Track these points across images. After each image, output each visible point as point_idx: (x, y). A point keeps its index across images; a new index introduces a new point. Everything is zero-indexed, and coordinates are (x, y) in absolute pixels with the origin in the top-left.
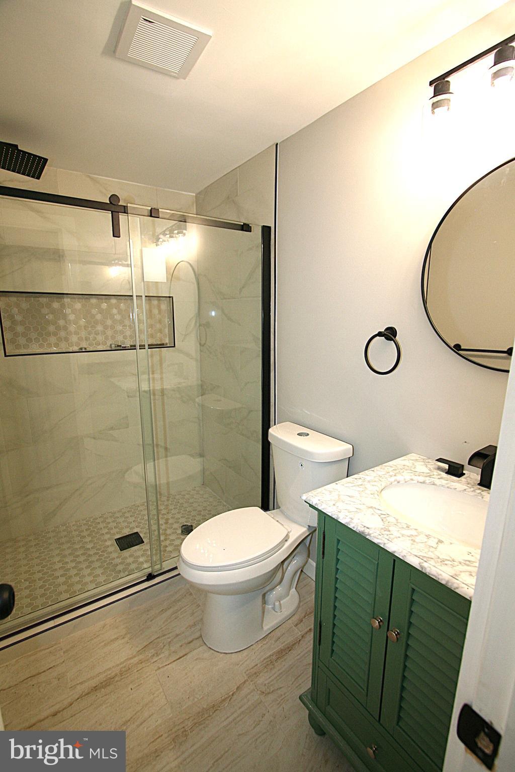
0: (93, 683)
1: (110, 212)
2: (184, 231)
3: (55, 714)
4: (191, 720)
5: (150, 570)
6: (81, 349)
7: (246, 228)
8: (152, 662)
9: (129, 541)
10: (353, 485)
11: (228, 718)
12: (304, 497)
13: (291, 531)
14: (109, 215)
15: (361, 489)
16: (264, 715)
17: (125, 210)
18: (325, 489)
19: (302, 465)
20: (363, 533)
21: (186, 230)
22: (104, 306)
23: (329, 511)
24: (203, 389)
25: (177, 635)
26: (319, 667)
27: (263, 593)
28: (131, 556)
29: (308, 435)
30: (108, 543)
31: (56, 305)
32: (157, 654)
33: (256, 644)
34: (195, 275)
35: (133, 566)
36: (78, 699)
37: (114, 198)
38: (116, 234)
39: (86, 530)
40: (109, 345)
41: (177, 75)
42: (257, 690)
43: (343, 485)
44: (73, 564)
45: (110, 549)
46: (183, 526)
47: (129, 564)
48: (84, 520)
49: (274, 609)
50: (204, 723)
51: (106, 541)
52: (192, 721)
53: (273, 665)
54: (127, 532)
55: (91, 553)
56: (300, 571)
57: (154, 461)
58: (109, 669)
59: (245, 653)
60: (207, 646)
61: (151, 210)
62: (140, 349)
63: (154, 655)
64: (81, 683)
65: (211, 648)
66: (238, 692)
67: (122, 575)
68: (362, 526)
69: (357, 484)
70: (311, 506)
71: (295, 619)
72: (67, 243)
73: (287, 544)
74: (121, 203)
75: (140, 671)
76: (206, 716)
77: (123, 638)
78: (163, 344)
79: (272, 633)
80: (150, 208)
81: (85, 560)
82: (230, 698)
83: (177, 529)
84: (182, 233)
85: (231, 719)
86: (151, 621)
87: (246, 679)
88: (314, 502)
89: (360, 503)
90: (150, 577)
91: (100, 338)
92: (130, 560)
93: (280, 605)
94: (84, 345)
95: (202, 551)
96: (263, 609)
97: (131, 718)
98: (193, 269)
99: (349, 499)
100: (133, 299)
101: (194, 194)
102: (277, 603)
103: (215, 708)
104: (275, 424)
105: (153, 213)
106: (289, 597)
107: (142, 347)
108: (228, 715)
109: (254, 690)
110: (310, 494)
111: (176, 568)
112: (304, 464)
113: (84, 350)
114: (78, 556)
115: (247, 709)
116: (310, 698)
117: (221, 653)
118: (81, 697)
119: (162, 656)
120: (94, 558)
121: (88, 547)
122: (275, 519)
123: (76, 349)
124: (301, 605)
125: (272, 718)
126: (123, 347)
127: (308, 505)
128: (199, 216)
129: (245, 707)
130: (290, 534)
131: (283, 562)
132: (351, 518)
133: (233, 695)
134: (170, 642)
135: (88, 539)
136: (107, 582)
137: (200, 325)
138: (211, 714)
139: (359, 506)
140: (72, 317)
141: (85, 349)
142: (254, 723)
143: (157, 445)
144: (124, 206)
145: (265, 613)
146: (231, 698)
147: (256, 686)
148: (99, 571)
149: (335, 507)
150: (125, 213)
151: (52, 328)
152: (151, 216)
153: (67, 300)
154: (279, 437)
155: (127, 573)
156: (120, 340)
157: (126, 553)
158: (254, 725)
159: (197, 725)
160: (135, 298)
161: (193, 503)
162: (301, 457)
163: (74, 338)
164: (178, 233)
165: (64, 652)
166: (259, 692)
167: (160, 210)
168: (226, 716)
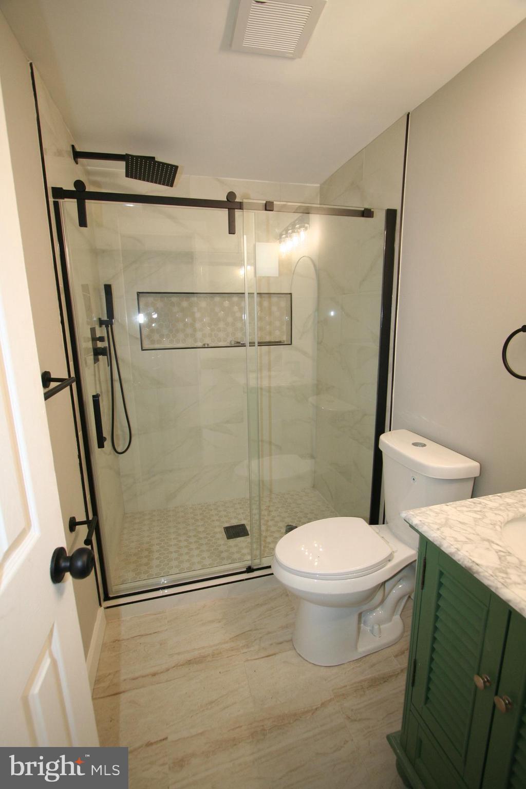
0: (188, 656)
1: (227, 210)
2: (306, 225)
3: (154, 675)
4: (271, 720)
5: (248, 563)
6: (204, 345)
7: (367, 213)
8: (242, 652)
9: (237, 531)
10: (469, 509)
11: (308, 731)
12: (404, 515)
13: (396, 551)
14: (225, 212)
15: (478, 516)
16: (347, 742)
17: (240, 206)
18: (430, 509)
19: (414, 479)
20: (470, 569)
21: (308, 224)
22: (226, 303)
23: (433, 535)
24: (319, 388)
25: (269, 633)
26: (410, 710)
27: (360, 611)
28: (236, 546)
29: (424, 445)
30: (218, 530)
31: (185, 304)
32: (247, 646)
33: (348, 664)
34: (316, 270)
35: (236, 556)
36: (174, 667)
37: (231, 195)
38: (232, 230)
39: (200, 514)
40: (229, 342)
41: (292, 55)
42: (343, 713)
43: (456, 508)
44: (185, 544)
45: (218, 536)
46: (288, 525)
47: (233, 553)
48: (200, 505)
49: (372, 631)
50: (284, 728)
51: (215, 527)
52: (272, 722)
53: (364, 691)
54: (234, 522)
55: (202, 536)
56: (406, 598)
57: (259, 458)
58: (203, 648)
59: (335, 670)
60: (297, 652)
61: (266, 204)
62: (250, 346)
63: (244, 646)
64: (179, 654)
65: (300, 655)
66: (323, 708)
67: (225, 562)
68: (470, 561)
69: (475, 509)
70: (411, 526)
71: (396, 648)
72: (199, 246)
73: (390, 565)
74: (237, 200)
75: (230, 658)
76: (286, 722)
77: (220, 622)
78: (280, 342)
79: (367, 658)
80: (265, 202)
81: (196, 542)
82: (313, 712)
83: (281, 528)
84: (304, 227)
85: (310, 734)
86: (246, 612)
87: (332, 697)
88: (415, 521)
89: (474, 532)
90: (250, 570)
91: (222, 335)
92: (234, 550)
93: (380, 630)
94: (208, 341)
95: (307, 553)
96: (359, 628)
97: (216, 700)
98: (315, 266)
99: (460, 525)
100: (253, 297)
101: (319, 185)
102: (376, 627)
103: (296, 717)
104: (390, 430)
105: (268, 207)
106: (390, 624)
107: (252, 344)
108: (309, 729)
110: (411, 512)
111: (270, 567)
112: (416, 477)
113: (206, 346)
114: (201, 538)
115: (329, 730)
116: (399, 742)
117: (310, 663)
118: (177, 666)
119: (252, 649)
120: (203, 541)
121: (200, 530)
122: (379, 535)
123: (200, 344)
124: (405, 635)
125: (355, 749)
126: (241, 344)
127: (408, 525)
128: (324, 206)
129: (328, 727)
130: (395, 554)
131: (384, 583)
132: (458, 549)
133: (316, 709)
134: (261, 637)
135: (200, 523)
136: (211, 566)
137: (318, 322)
138: (292, 722)
139: (471, 537)
140: (198, 315)
141: (208, 345)
142: (335, 746)
143: (262, 441)
144: (241, 202)
145: (361, 634)
147: (342, 708)
148: (206, 555)
149: (439, 532)
150: (240, 209)
151: (180, 326)
152: (266, 210)
153: (194, 299)
154: (391, 445)
155: (230, 561)
156: (239, 336)
157: (232, 542)
158: (334, 749)
159: (276, 728)
160: (247, 295)
161: (300, 504)
162: (413, 470)
163: (199, 335)
164: (300, 227)
165: (168, 622)
166: (344, 716)
167: (275, 203)
168: (306, 729)
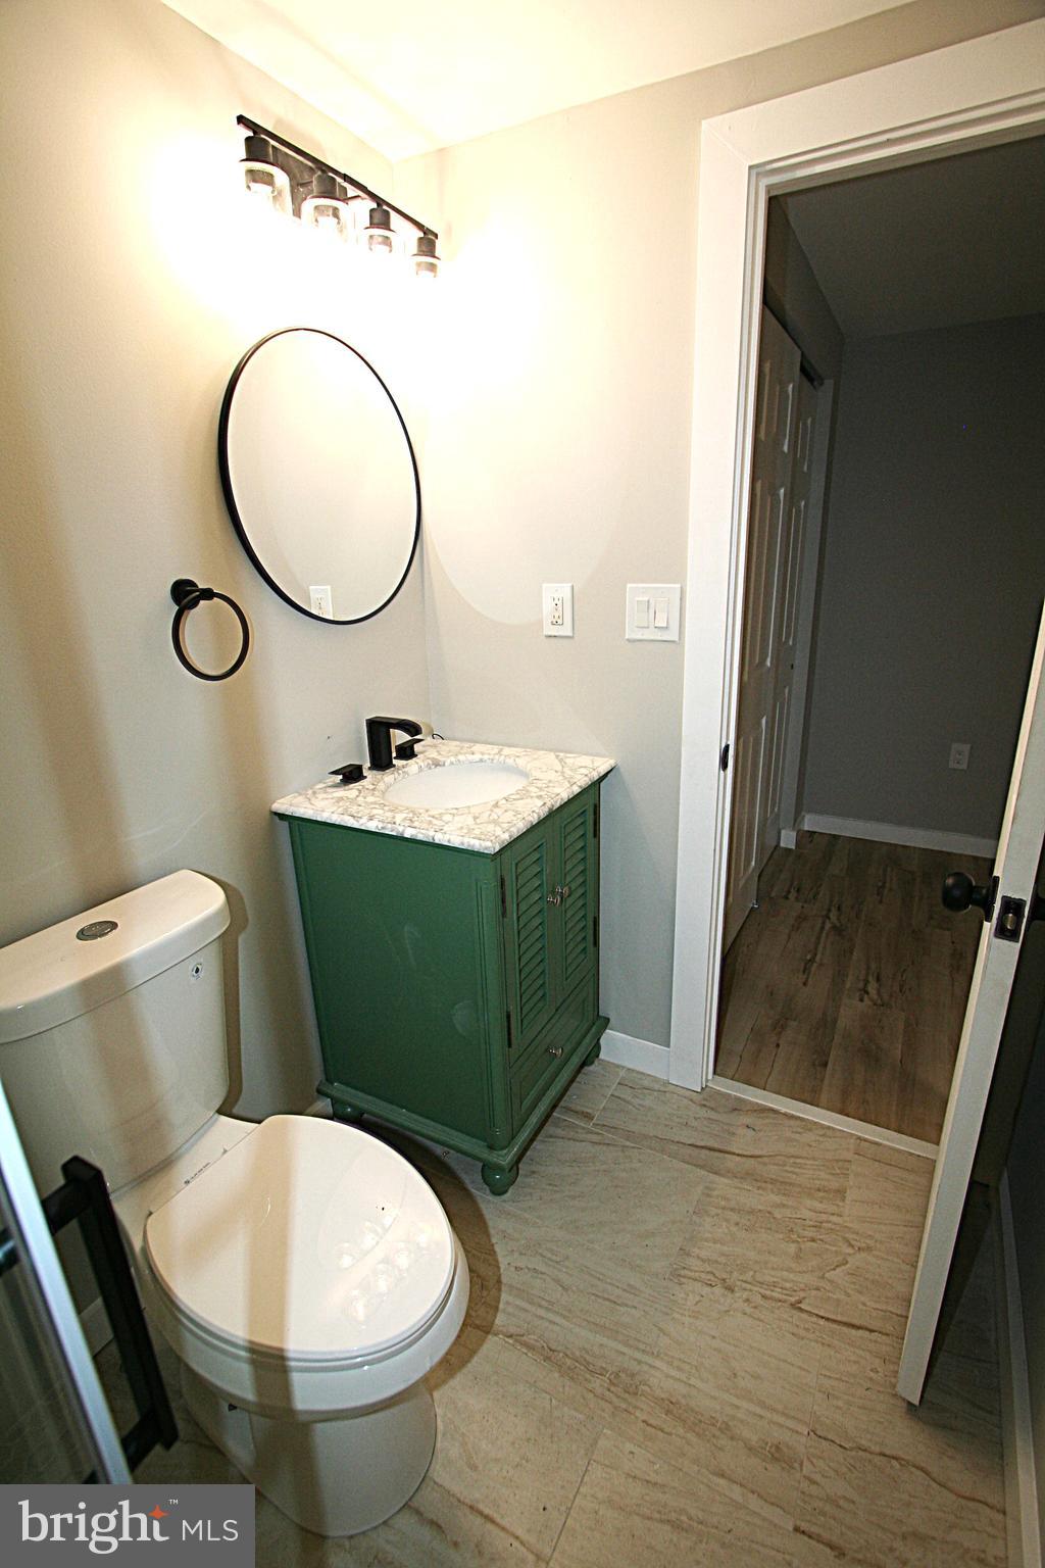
4: (590, 1386)
11: (551, 1322)
50: (582, 1357)
52: (590, 1382)
66: (501, 1328)
76: (569, 1362)
82: (518, 1338)
85: (551, 1316)
103: (549, 1355)
108: (547, 1324)
109: (484, 1302)
115: (523, 1299)
125: (516, 1255)
129: (518, 1302)
133: (511, 1336)
138: (561, 1355)
142: (536, 1278)
146: (517, 1335)
158: (540, 1276)
159: (591, 1367)
166: (485, 1293)
168: (551, 1327)
